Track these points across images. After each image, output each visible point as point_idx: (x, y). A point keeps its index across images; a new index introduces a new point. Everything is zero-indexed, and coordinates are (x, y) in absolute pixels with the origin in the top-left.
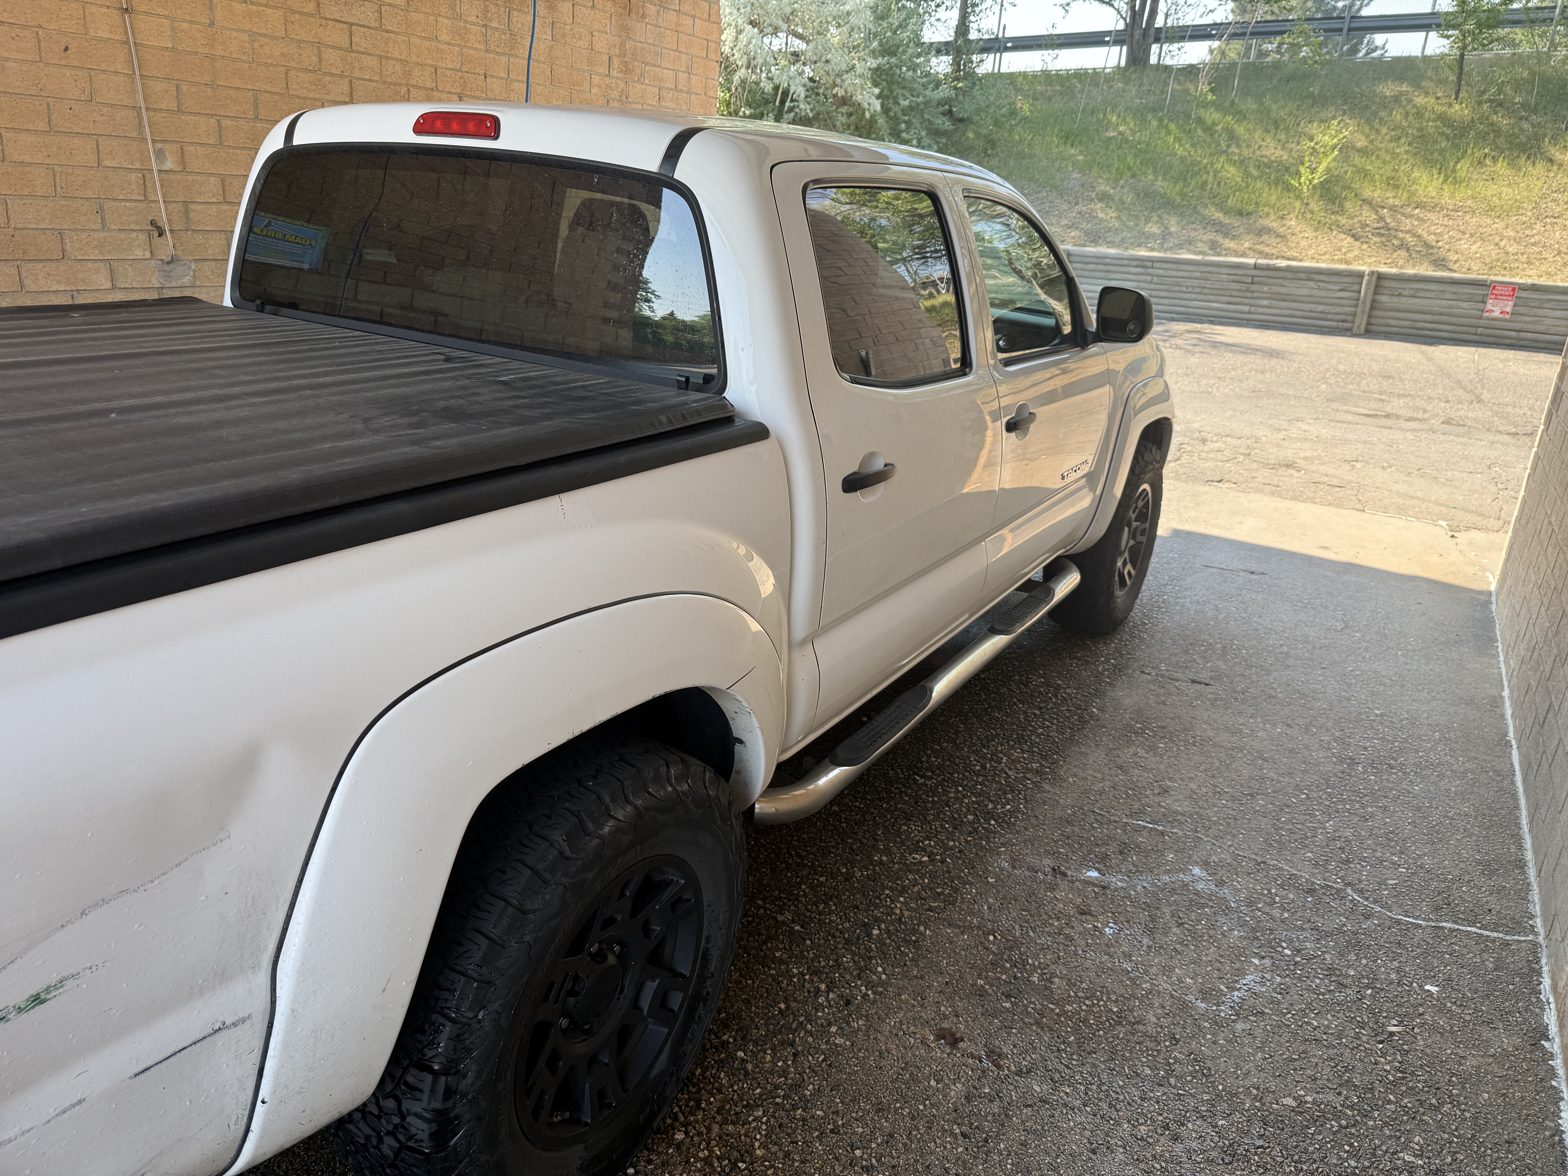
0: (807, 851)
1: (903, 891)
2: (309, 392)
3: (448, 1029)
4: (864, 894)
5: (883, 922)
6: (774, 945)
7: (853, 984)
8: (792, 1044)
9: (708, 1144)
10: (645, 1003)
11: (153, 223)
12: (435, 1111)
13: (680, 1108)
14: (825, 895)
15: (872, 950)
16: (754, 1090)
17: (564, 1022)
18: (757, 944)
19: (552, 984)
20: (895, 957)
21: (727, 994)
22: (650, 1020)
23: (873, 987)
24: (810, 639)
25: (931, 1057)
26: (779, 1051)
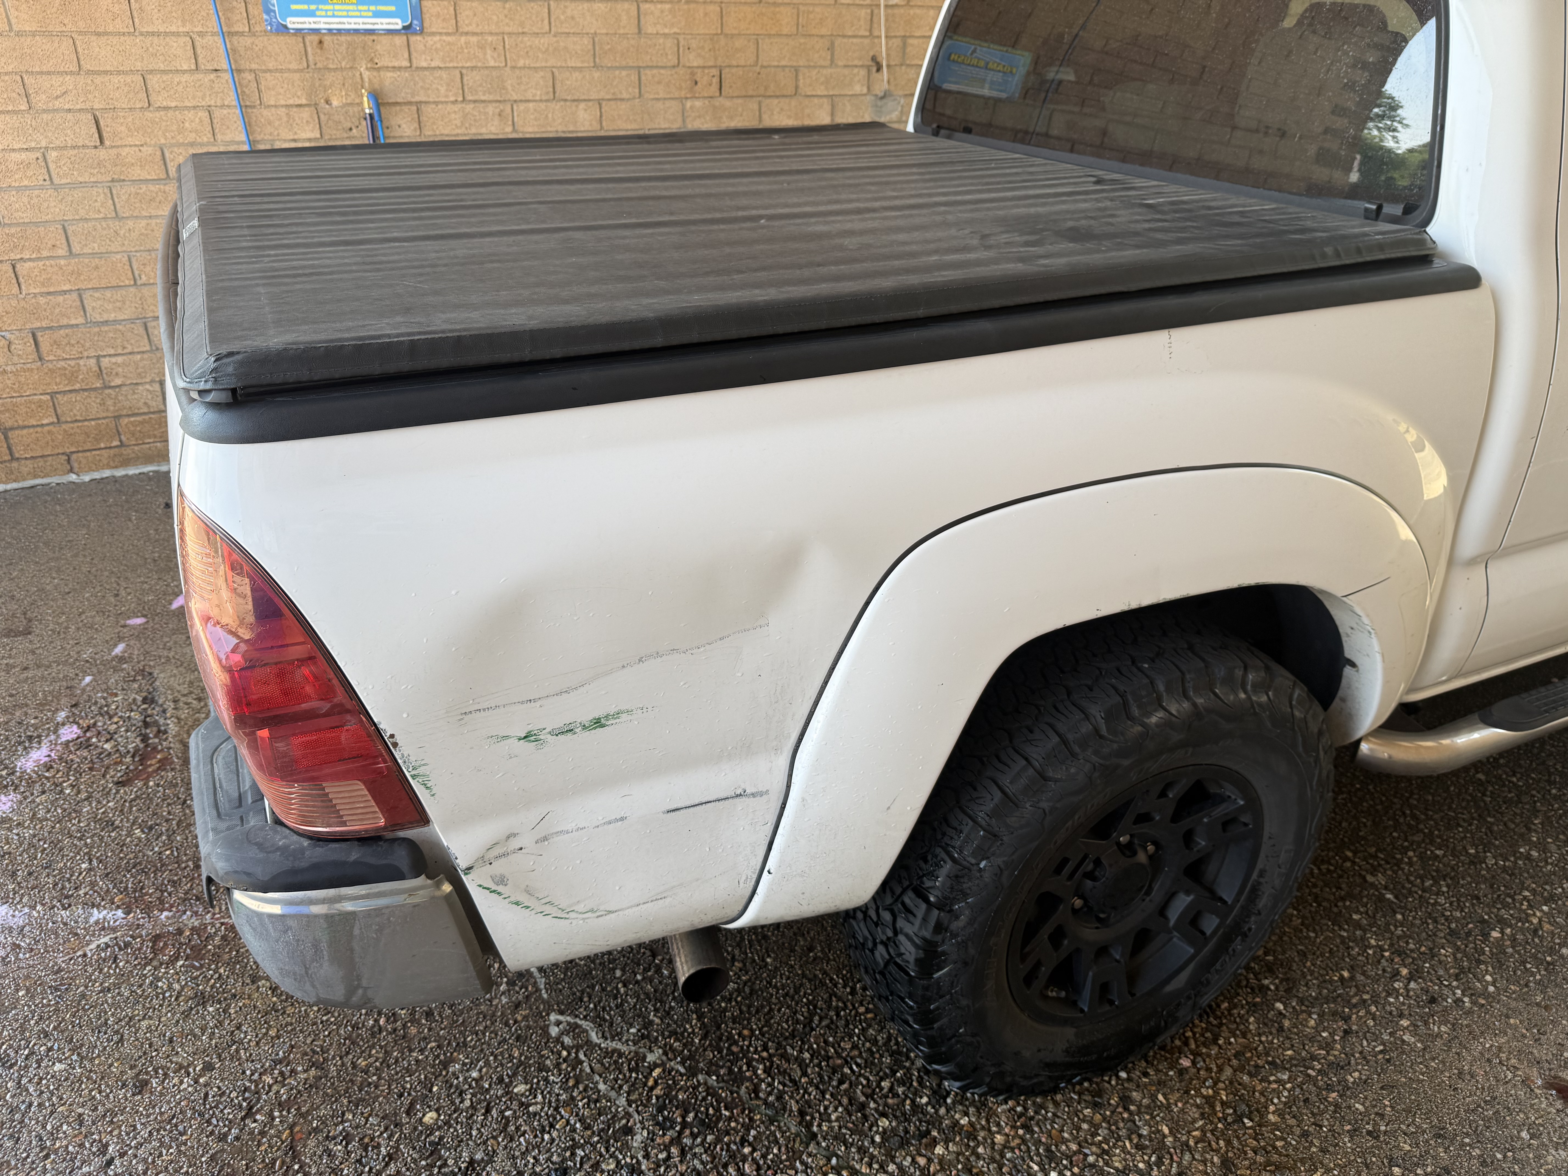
0: (1426, 815)
1: (1551, 899)
2: (943, 208)
3: (948, 867)
4: (1492, 886)
5: (1510, 926)
6: (1354, 905)
7: (1446, 983)
8: (1346, 1019)
9: (1215, 1083)
10: (1174, 913)
11: (874, 59)
12: (924, 939)
13: (1194, 1034)
14: (1437, 871)
15: (1484, 954)
16: (1284, 1050)
17: (1078, 903)
18: (1332, 898)
19: (1065, 861)
20: (1515, 972)
21: (1281, 938)
22: (1175, 933)
23: (1472, 995)
24: (1485, 559)
25: (1532, 1105)
26: (1328, 1021)
